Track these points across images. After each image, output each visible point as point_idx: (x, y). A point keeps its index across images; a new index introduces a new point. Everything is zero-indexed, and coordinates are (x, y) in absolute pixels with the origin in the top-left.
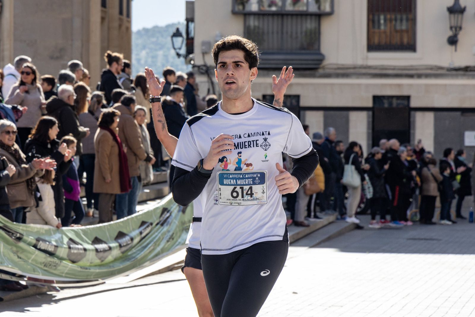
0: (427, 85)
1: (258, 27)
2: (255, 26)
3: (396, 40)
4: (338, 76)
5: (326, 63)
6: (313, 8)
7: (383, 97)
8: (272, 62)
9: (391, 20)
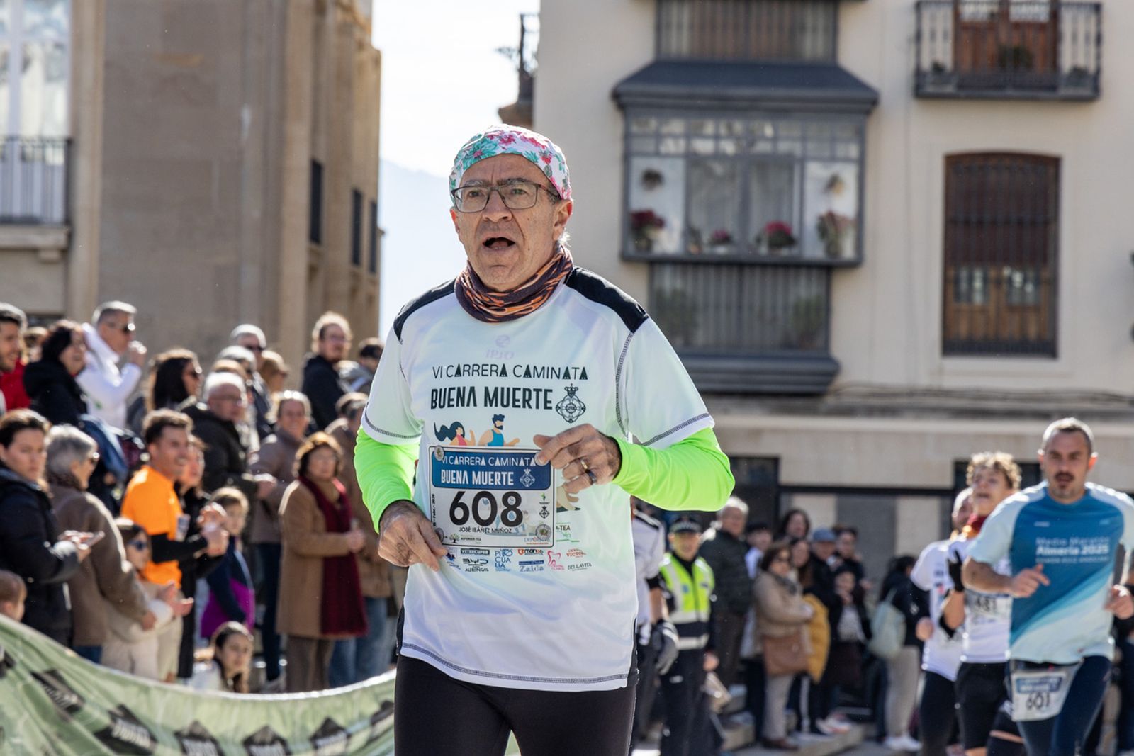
1: (683, 294)
2: (675, 292)
3: (1011, 328)
4: (872, 412)
5: (843, 380)
6: (813, 249)
9: (998, 283)
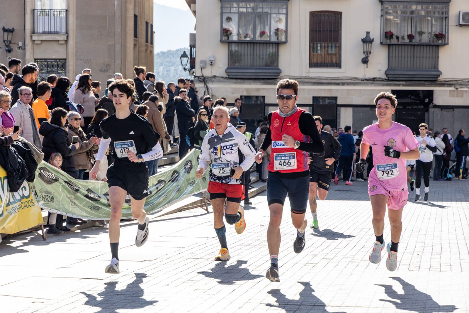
0: (348, 90)
1: (238, 51)
2: (235, 51)
3: (328, 60)
5: (282, 75)
6: (274, 39)
7: (320, 97)
8: (247, 74)
9: (325, 47)
